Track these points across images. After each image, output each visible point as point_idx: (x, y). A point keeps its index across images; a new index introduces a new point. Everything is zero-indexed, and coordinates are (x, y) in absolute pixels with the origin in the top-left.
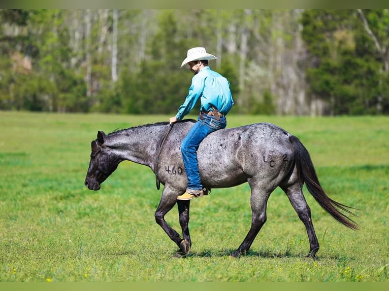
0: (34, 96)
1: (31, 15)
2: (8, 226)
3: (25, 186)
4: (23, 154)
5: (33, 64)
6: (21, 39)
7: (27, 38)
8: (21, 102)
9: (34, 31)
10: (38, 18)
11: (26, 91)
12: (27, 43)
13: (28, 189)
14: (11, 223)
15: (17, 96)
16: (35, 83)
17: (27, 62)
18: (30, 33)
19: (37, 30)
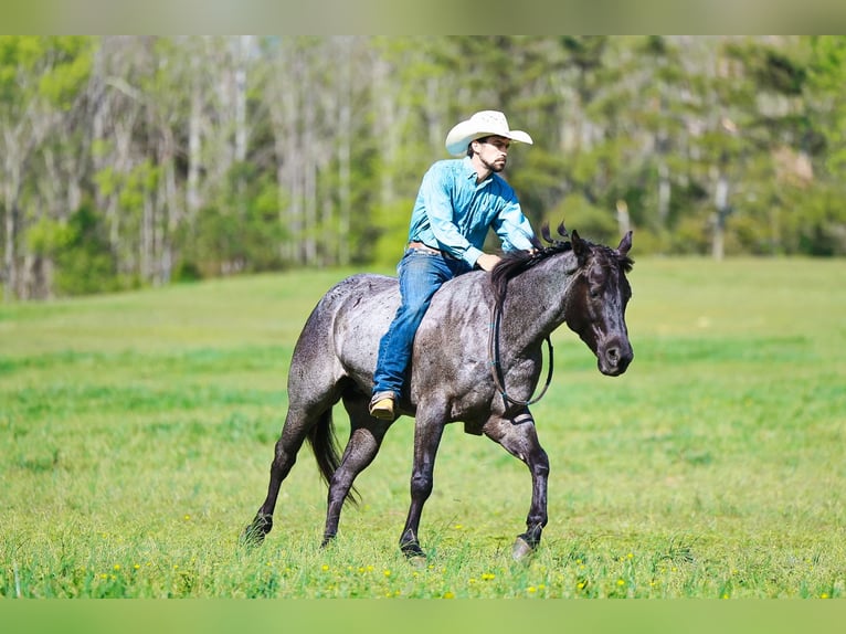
0: (818, 230)
1: (811, 74)
2: (783, 478)
3: (807, 400)
4: (801, 340)
5: (815, 169)
6: (792, 122)
7: (804, 120)
8: (794, 242)
9: (817, 104)
10: (824, 80)
11: (802, 219)
12: (803, 128)
13: (814, 407)
14: (788, 471)
15: (784, 230)
16: (819, 204)
17: (802, 165)
18: (809, 110)
19: (822, 102)
